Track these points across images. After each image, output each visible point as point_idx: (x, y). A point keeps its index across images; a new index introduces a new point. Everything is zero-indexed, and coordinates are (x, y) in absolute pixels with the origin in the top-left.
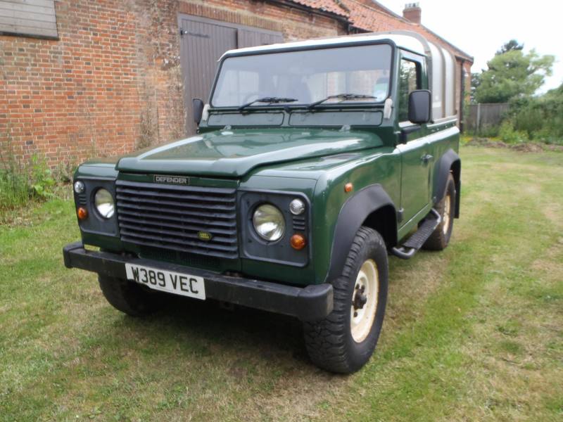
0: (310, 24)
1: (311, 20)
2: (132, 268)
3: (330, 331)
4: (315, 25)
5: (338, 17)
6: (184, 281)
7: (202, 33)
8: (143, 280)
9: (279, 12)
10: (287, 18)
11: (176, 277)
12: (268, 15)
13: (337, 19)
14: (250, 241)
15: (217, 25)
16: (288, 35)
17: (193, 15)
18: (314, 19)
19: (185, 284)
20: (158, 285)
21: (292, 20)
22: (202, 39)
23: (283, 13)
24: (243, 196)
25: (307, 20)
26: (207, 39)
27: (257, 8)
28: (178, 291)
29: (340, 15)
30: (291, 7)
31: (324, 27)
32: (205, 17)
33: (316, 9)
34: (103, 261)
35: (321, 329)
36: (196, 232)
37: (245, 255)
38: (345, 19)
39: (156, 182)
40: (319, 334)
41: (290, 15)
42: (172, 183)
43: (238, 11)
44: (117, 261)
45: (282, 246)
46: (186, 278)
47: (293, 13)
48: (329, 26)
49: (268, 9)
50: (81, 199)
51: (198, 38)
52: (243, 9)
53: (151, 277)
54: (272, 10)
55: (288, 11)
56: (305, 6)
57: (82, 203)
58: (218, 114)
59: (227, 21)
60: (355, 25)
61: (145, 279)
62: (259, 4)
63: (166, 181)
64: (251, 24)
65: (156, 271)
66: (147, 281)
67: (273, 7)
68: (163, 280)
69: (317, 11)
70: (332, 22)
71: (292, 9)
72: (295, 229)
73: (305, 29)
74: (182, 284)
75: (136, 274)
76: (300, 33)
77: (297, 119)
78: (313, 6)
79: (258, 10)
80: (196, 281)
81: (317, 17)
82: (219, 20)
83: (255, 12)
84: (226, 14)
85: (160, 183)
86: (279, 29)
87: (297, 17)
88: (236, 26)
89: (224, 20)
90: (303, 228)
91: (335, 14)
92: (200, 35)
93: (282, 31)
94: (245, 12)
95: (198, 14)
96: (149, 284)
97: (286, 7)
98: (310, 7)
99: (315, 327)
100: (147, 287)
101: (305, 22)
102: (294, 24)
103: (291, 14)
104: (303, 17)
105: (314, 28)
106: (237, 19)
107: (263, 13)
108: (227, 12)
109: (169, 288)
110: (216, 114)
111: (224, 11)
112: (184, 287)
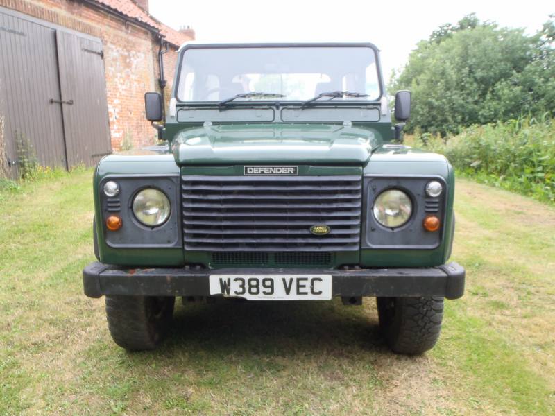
0: (127, 33)
1: (127, 28)
2: (221, 280)
3: (435, 310)
4: (130, 34)
5: (152, 29)
6: (302, 283)
7: (17, 29)
8: (236, 292)
9: (96, 16)
10: (104, 24)
11: (291, 280)
12: (87, 18)
13: (151, 31)
14: (373, 230)
15: (32, 22)
16: (106, 41)
17: (6, 7)
18: (130, 28)
19: (304, 286)
20: (261, 294)
21: (110, 26)
22: (17, 36)
23: (100, 17)
24: (369, 182)
25: (124, 28)
26: (22, 37)
27: (75, 9)
28: (293, 296)
29: (153, 27)
30: (109, 13)
31: (139, 37)
32: (19, 11)
33: (131, 18)
34: (169, 279)
35: (427, 310)
36: (308, 227)
37: (367, 245)
38: (157, 31)
39: (247, 175)
40: (425, 315)
41: (107, 21)
42: (272, 174)
43: (54, 9)
44: (193, 275)
45: (411, 231)
46: (306, 279)
47: (111, 20)
48: (144, 37)
49: (86, 12)
50: (109, 205)
51: (12, 34)
52: (60, 8)
53: (251, 287)
54: (90, 13)
55: (105, 16)
56: (121, 13)
57: (110, 209)
58: (188, 110)
59: (44, 19)
60: (166, 39)
61: (240, 290)
62: (76, 5)
63: (263, 172)
64: (70, 25)
65: (261, 277)
66: (243, 292)
67: (90, 10)
68: (272, 287)
69: (132, 20)
70: (146, 33)
71: (110, 15)
72: (427, 212)
73: (122, 37)
74: (299, 286)
75: (225, 286)
76: (118, 41)
77: (290, 115)
78: (129, 15)
79: (76, 11)
80: (320, 280)
81: (133, 27)
82: (34, 16)
83: (73, 13)
84: (42, 10)
85: (253, 175)
86: (98, 35)
87: (114, 24)
88: (54, 26)
89: (40, 18)
90: (436, 210)
91: (149, 26)
92: (14, 32)
93: (101, 37)
94: (62, 11)
95: (11, 6)
96: (248, 296)
97: (102, 12)
98: (126, 15)
99: (421, 308)
100: (244, 300)
101: (122, 31)
102: (111, 31)
103: (109, 21)
104: (119, 25)
105: (131, 38)
106: (53, 18)
107: (81, 15)
108: (43, 9)
109: (279, 295)
110: (186, 110)
111: (40, 7)
112: (302, 290)
